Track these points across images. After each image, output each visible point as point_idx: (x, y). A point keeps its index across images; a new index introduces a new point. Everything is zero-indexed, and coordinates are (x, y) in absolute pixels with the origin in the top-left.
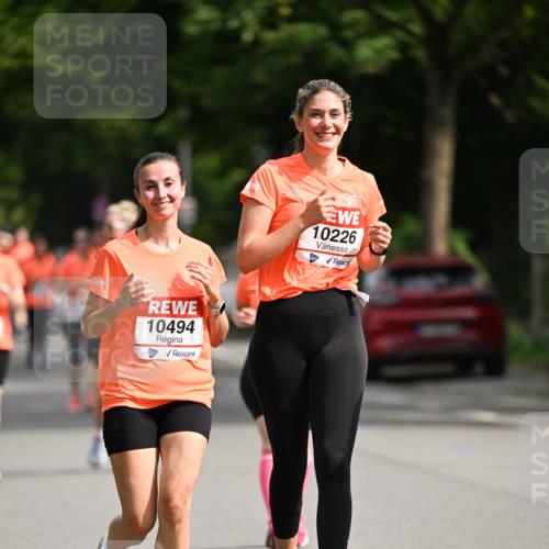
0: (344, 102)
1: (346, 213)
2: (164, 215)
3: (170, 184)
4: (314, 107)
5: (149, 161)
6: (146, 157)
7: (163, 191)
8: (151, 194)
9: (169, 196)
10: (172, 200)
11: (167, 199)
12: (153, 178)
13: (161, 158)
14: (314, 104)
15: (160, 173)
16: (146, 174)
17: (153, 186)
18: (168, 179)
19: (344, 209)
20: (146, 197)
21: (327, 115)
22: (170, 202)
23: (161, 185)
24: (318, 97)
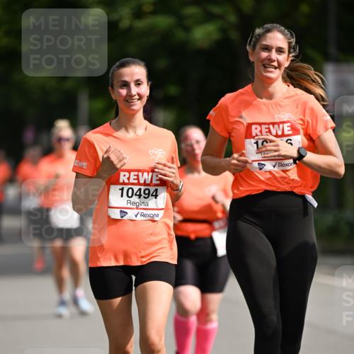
2: (133, 110)
3: (139, 84)
5: (123, 65)
7: (134, 90)
8: (124, 92)
9: (138, 94)
10: (140, 97)
11: (137, 97)
12: (127, 79)
13: (134, 63)
15: (132, 74)
16: (121, 75)
17: (126, 85)
18: (138, 80)
20: (120, 94)
21: (274, 51)
22: (139, 99)
23: (132, 85)
24: (269, 35)
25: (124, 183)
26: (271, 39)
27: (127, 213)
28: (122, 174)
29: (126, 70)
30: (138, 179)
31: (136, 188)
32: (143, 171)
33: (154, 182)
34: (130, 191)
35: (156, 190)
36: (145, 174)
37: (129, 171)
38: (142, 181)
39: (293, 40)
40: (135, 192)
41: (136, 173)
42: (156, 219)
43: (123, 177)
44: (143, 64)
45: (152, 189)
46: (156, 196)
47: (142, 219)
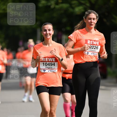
0: (97, 16)
1: (95, 42)
2: (48, 38)
3: (50, 30)
4: (89, 17)
5: (45, 25)
6: (44, 24)
7: (48, 32)
8: (45, 33)
9: (49, 33)
10: (50, 34)
11: (49, 34)
12: (46, 29)
13: (48, 24)
14: (89, 16)
15: (48, 27)
16: (44, 28)
17: (46, 31)
18: (49, 29)
19: (95, 41)
21: (92, 19)
22: (50, 35)
23: (48, 31)
24: (90, 14)
25: (44, 61)
26: (91, 16)
27: (45, 70)
29: (46, 26)
30: (48, 60)
31: (48, 63)
33: (53, 61)
34: (46, 64)
35: (54, 63)
36: (50, 58)
37: (45, 58)
38: (49, 61)
39: (98, 15)
40: (48, 64)
41: (48, 58)
42: (55, 72)
44: (51, 24)
45: (53, 63)
46: (54, 65)
47: (51, 72)
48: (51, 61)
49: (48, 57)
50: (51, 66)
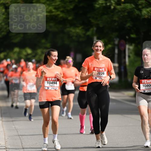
0: (102, 45)
21: (99, 47)
25: (48, 81)
26: (98, 44)
27: (49, 88)
28: (48, 78)
30: (52, 79)
31: (51, 82)
32: (53, 77)
33: (56, 80)
36: (54, 78)
37: (50, 78)
38: (53, 80)
42: (56, 89)
43: (48, 79)
45: (55, 82)
46: (56, 84)
47: (53, 89)
48: (54, 80)
49: (52, 77)
50: (54, 85)
